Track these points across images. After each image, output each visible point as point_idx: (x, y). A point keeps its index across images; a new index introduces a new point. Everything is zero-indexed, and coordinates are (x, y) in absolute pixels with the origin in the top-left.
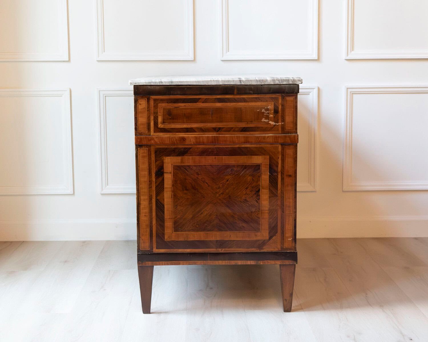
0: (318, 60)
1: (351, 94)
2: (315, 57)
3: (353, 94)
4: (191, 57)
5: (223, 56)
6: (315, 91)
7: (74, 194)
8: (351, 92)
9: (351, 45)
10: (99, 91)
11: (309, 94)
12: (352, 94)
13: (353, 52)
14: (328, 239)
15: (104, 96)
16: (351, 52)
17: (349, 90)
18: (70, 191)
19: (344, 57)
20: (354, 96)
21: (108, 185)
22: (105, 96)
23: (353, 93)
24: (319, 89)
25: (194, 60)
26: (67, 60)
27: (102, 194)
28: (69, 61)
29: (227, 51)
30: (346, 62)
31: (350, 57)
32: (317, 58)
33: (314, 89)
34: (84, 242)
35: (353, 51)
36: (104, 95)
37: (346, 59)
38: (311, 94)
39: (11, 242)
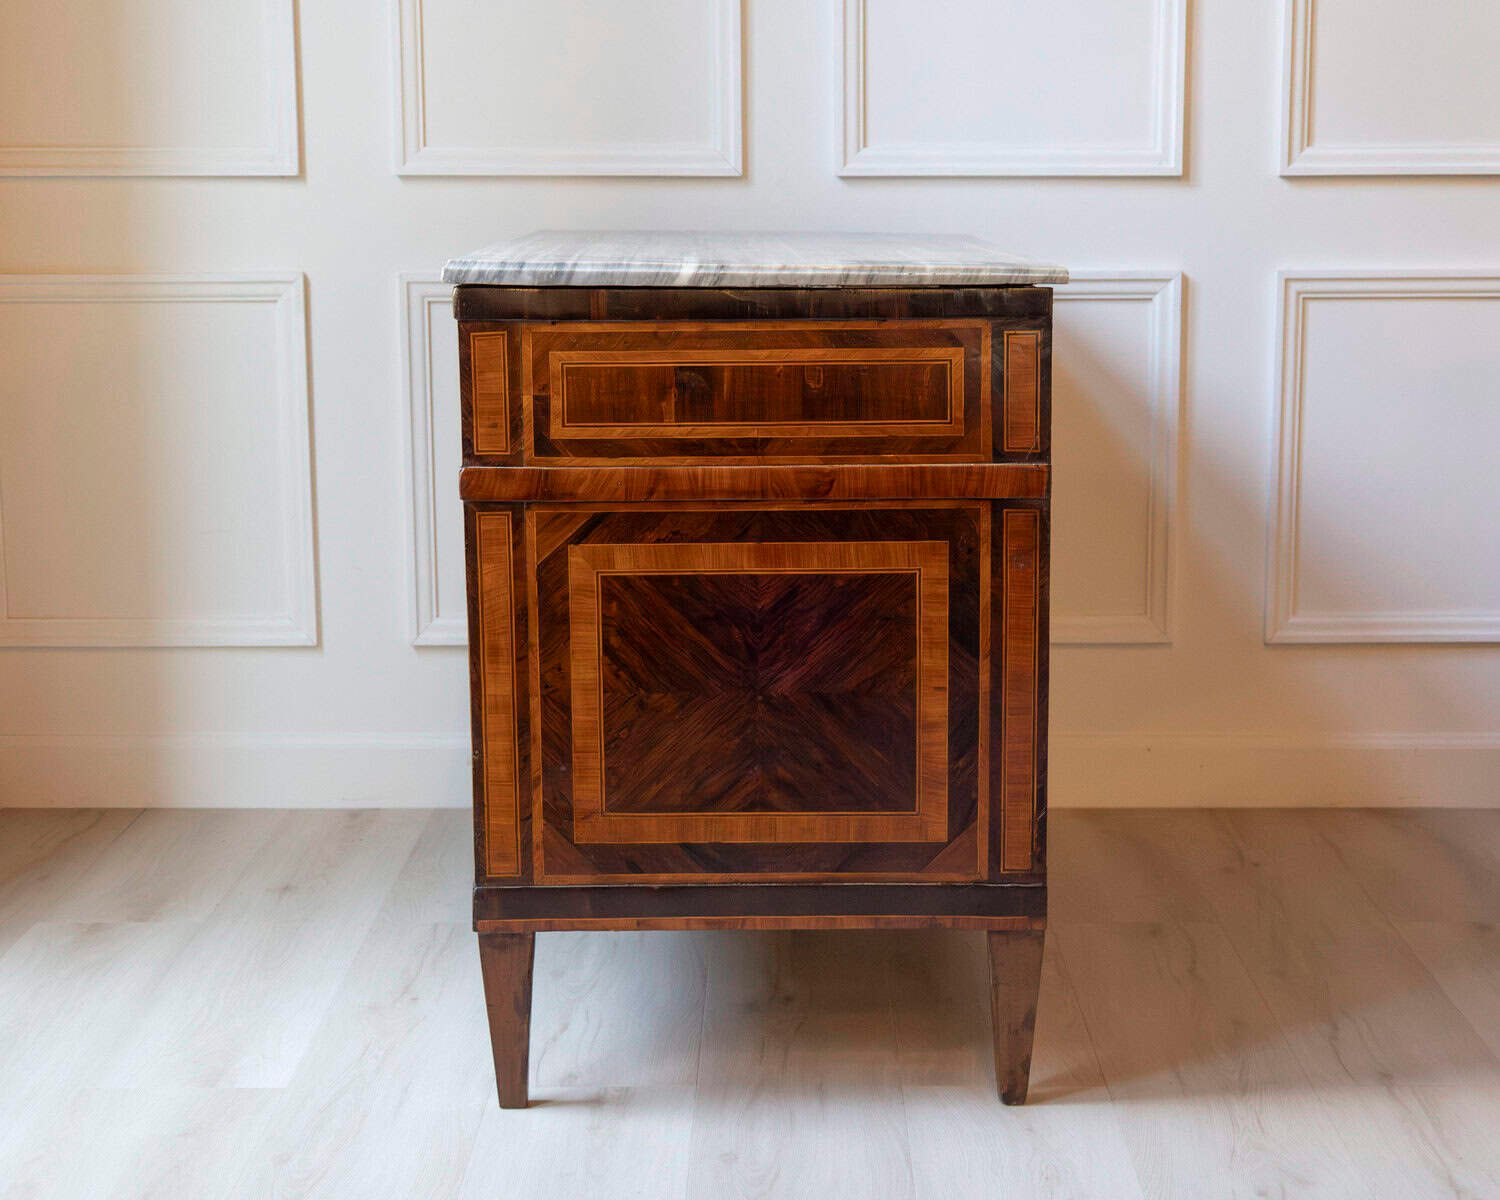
0: (1185, 177)
1: (1301, 300)
2: (1173, 166)
3: (1306, 299)
4: (733, 166)
5: (845, 163)
6: (1173, 290)
7: (319, 644)
8: (1299, 293)
9: (1304, 128)
10: (408, 283)
11: (1151, 299)
12: (1304, 299)
13: (1308, 151)
14: (1212, 812)
15: (426, 300)
16: (1302, 149)
17: (1295, 287)
18: (306, 636)
19: (1276, 165)
20: (1312, 306)
21: (438, 616)
22: (429, 303)
23: (1307, 297)
24: (1185, 280)
25: (744, 177)
26: (294, 172)
27: (418, 648)
28: (301, 176)
29: (859, 147)
30: (1286, 186)
31: (1300, 167)
32: (1179, 172)
33: (1168, 280)
34: (354, 814)
35: (1309, 145)
36: (423, 297)
37: (1286, 174)
38: (1157, 299)
39: (102, 813)
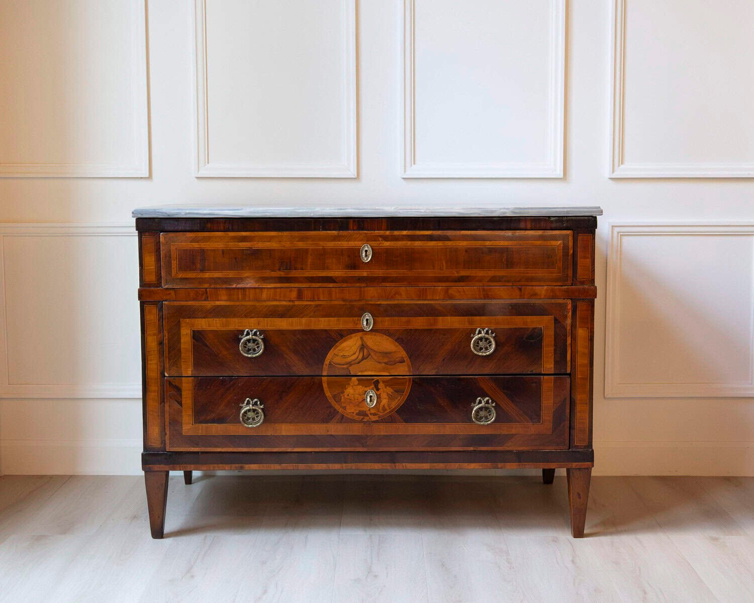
0: (564, 178)
1: (619, 236)
2: (559, 173)
4: (352, 173)
5: (405, 171)
8: (618, 233)
9: (619, 155)
12: (621, 235)
13: (622, 166)
16: (619, 166)
17: (616, 230)
19: (607, 173)
20: (625, 238)
23: (623, 235)
25: (357, 178)
26: (147, 175)
28: (150, 177)
29: (411, 164)
30: (612, 182)
31: (619, 174)
32: (562, 176)
35: (622, 164)
37: (612, 177)
